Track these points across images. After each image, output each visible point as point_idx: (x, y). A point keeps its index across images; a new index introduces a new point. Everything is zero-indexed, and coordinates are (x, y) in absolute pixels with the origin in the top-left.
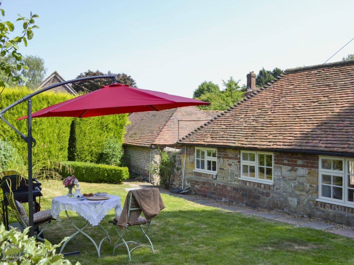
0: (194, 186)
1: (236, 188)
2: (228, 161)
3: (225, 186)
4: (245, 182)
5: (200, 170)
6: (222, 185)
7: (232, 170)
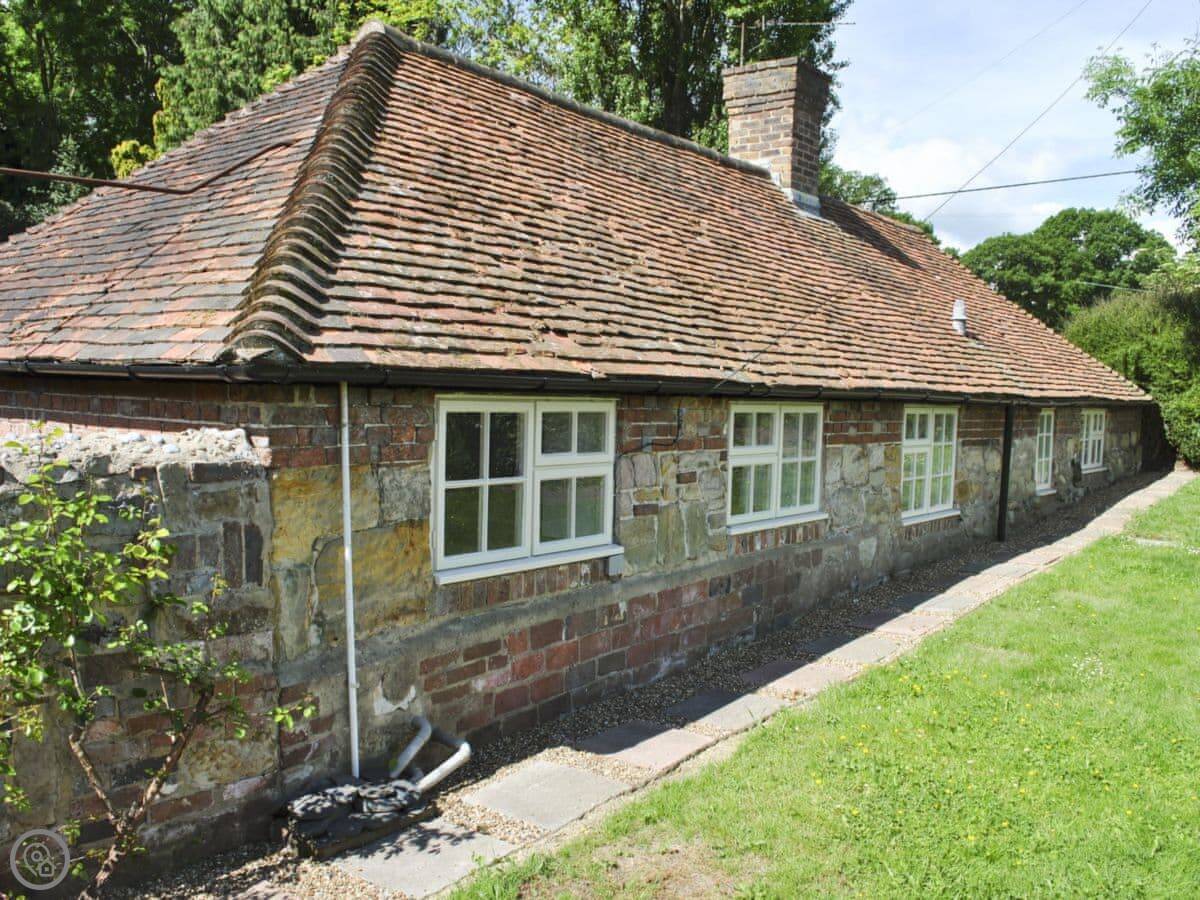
0: (466, 689)
1: (721, 579)
2: (677, 460)
3: (671, 596)
4: (747, 541)
5: (482, 564)
6: (660, 594)
7: (695, 505)
